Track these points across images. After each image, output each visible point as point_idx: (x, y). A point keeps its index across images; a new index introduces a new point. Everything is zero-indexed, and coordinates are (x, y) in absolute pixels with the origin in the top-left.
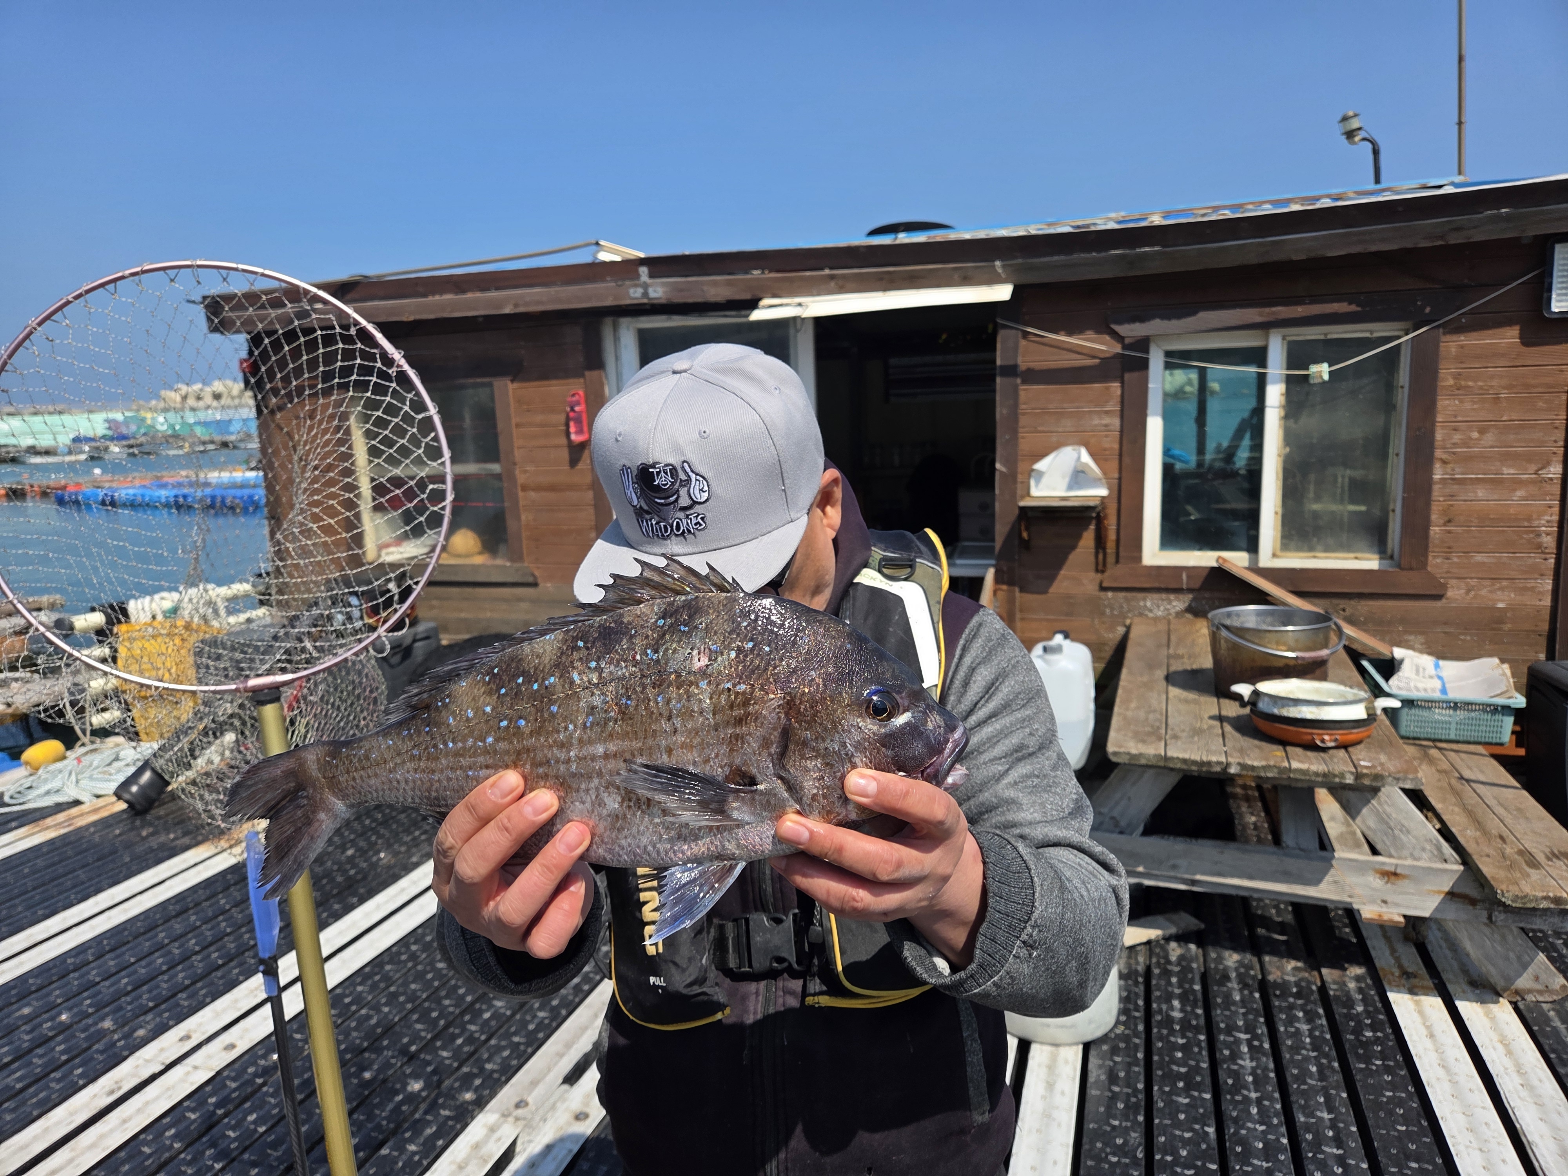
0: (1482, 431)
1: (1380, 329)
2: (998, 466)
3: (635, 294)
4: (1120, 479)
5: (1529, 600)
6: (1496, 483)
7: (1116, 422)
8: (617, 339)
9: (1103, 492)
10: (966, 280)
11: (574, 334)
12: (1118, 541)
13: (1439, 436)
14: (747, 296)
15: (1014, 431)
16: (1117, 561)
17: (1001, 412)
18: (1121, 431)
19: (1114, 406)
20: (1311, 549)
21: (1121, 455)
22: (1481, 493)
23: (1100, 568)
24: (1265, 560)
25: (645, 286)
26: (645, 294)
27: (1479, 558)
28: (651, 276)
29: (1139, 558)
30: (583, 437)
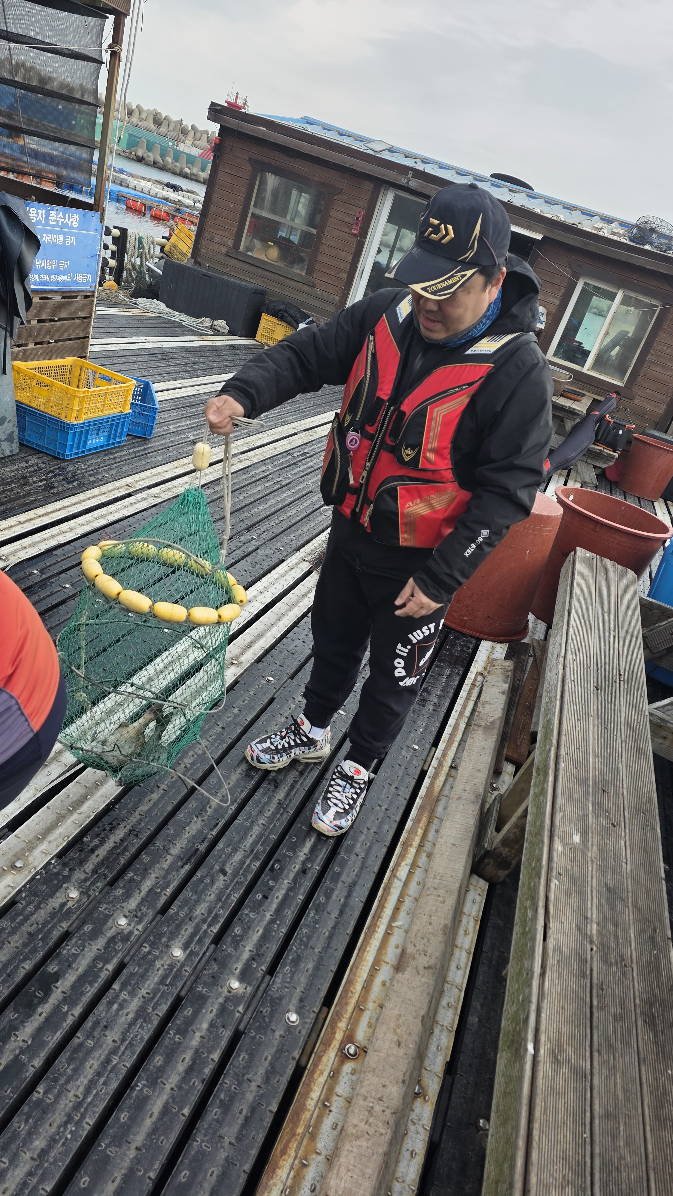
0: (667, 348)
1: (654, 302)
3: (403, 181)
4: (551, 324)
5: (657, 410)
6: (664, 367)
7: (557, 302)
8: (386, 195)
9: (546, 328)
10: (528, 228)
11: (369, 186)
13: (655, 345)
19: (561, 295)
20: (601, 372)
22: (658, 369)
24: (585, 370)
25: (409, 180)
26: (408, 183)
27: (648, 391)
28: (413, 176)
30: (356, 232)
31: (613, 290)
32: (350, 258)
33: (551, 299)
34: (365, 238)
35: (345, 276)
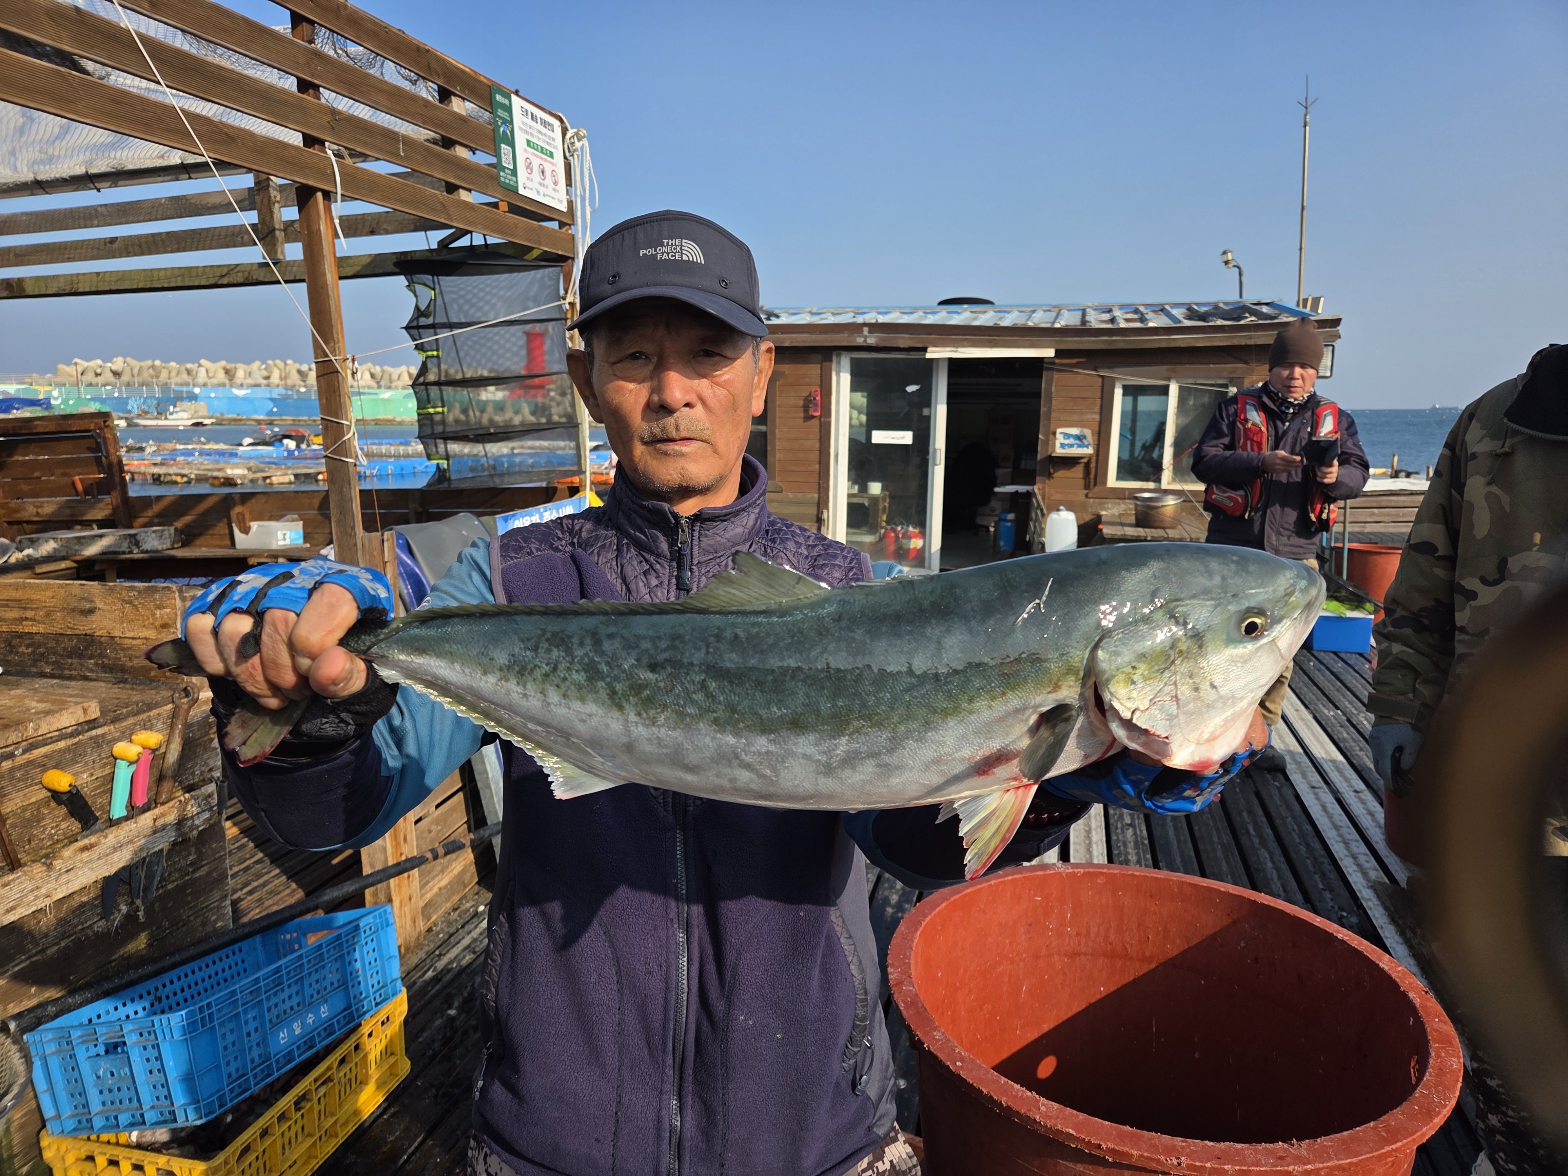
2: (1040, 436)
3: (860, 341)
4: (1098, 445)
7: (1097, 417)
8: (839, 363)
9: (1090, 451)
10: (1032, 346)
11: (816, 359)
12: (1096, 475)
14: (920, 345)
15: (1049, 419)
16: (1095, 484)
17: (1043, 410)
18: (1100, 422)
19: (1097, 409)
21: (1099, 433)
23: (1087, 487)
24: (1165, 485)
25: (866, 337)
26: (865, 341)
28: (870, 332)
29: (1105, 483)
30: (817, 414)
31: (1163, 383)
32: (818, 445)
33: (1089, 416)
34: (830, 416)
35: (817, 467)
